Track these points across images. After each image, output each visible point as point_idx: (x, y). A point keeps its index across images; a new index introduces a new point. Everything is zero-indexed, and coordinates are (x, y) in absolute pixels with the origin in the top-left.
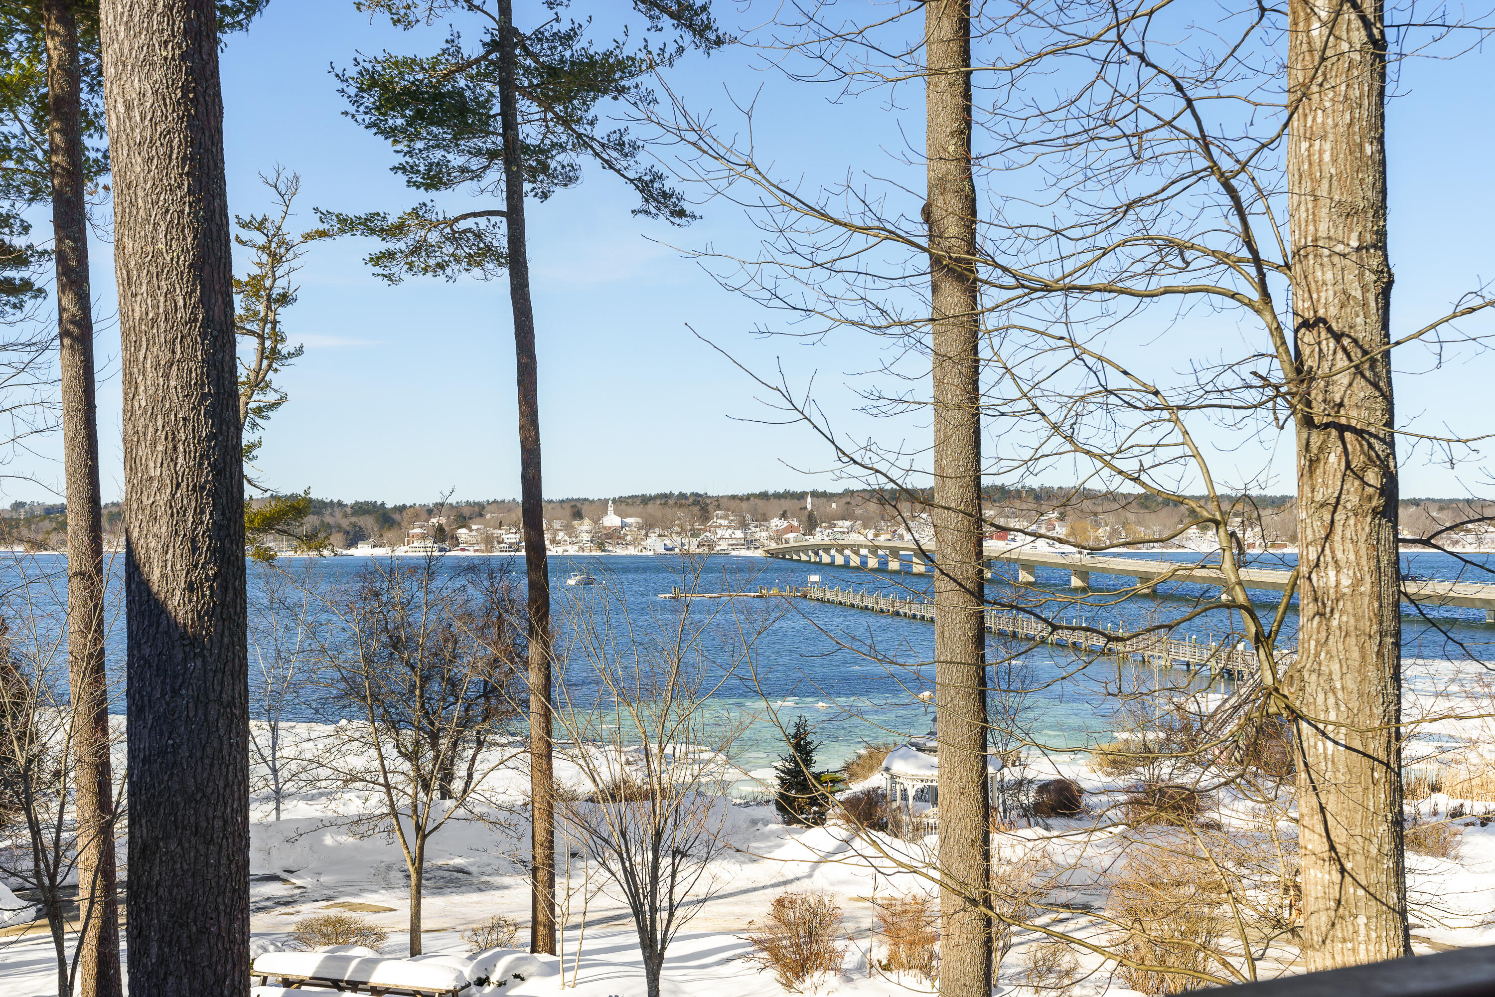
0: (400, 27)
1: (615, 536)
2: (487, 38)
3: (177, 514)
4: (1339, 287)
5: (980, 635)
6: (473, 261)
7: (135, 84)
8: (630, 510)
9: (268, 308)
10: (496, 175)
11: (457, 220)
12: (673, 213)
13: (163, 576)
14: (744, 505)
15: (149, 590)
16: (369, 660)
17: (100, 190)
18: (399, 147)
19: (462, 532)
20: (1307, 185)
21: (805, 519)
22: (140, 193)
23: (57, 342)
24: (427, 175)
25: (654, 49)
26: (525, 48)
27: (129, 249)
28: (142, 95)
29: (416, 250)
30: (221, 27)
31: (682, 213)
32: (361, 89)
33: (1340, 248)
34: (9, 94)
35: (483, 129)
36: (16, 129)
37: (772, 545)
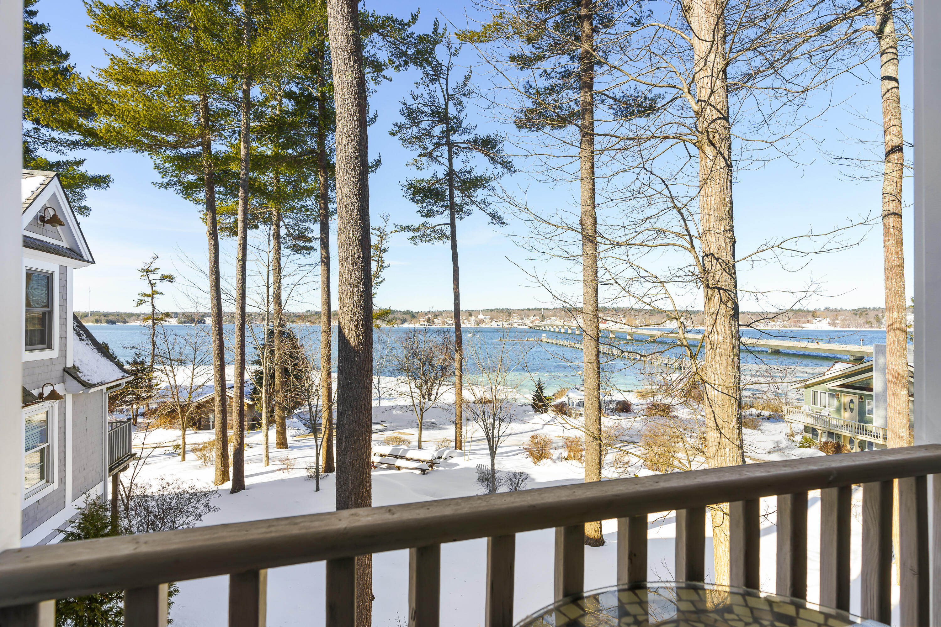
0: (419, 170)
1: (482, 321)
2: (445, 173)
3: (353, 314)
4: (718, 243)
5: (598, 353)
6: (440, 238)
7: (345, 189)
8: (487, 313)
9: (380, 253)
10: (447, 212)
11: (435, 226)
12: (501, 223)
13: (349, 332)
14: (522, 312)
15: (345, 336)
16: (407, 358)
17: (333, 219)
18: (419, 205)
19: (436, 320)
20: (706, 211)
21: (541, 317)
23: (320, 264)
24: (427, 214)
25: (495, 174)
26: (456, 175)
27: (342, 236)
28: (347, 192)
29: (423, 236)
30: (369, 172)
31: (503, 223)
32: (408, 189)
33: (717, 231)
34: (309, 193)
35: (444, 199)
36: (310, 203)
37: (531, 325)
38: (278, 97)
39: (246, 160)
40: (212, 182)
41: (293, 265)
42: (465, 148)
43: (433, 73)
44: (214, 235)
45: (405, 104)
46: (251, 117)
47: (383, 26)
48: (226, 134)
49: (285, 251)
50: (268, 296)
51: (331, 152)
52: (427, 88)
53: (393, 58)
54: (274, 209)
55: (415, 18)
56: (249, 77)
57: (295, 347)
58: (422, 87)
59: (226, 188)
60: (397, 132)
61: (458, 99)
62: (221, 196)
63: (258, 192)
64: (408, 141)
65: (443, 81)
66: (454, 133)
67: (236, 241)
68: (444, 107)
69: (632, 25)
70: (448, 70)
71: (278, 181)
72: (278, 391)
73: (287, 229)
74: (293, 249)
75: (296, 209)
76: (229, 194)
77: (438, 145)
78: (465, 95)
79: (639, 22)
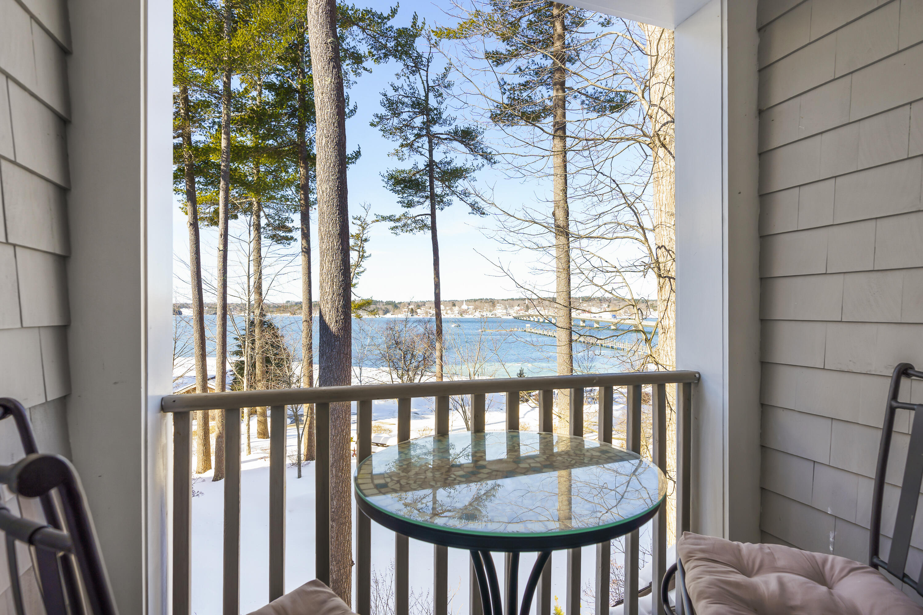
0: (400, 161)
1: (465, 312)
2: (426, 164)
3: (333, 302)
4: (668, 236)
6: (421, 228)
7: (325, 186)
8: (470, 304)
9: (361, 243)
10: (428, 202)
11: (416, 217)
12: (481, 213)
13: (329, 319)
14: (506, 302)
15: (325, 323)
16: (389, 348)
17: (313, 209)
18: (399, 196)
19: (419, 311)
20: (659, 206)
21: (525, 306)
22: (325, 215)
23: (301, 254)
24: (407, 204)
25: (475, 165)
26: (437, 166)
27: (322, 230)
28: (326, 189)
29: (404, 226)
30: (348, 163)
31: (484, 214)
32: (388, 179)
34: (289, 183)
35: (424, 189)
36: (290, 193)
37: (515, 315)
38: (258, 88)
39: (227, 152)
40: (192, 173)
41: (274, 255)
42: (446, 139)
43: (414, 65)
44: (195, 226)
45: (385, 95)
46: (232, 109)
47: (362, 19)
48: (205, 126)
49: (265, 242)
50: (249, 286)
51: (311, 143)
52: (407, 80)
53: (373, 50)
54: (254, 199)
55: (394, 12)
56: (229, 69)
57: (277, 336)
58: (403, 78)
59: (206, 178)
60: (378, 123)
61: (438, 90)
62: (201, 186)
63: (238, 182)
64: (388, 132)
65: (423, 73)
66: (435, 124)
67: (217, 231)
68: (424, 98)
69: (603, 25)
70: (428, 62)
71: (258, 171)
72: (259, 381)
73: (267, 218)
74: (273, 239)
75: (276, 199)
76: (209, 184)
77: (418, 136)
78: (445, 87)
79: (609, 23)
